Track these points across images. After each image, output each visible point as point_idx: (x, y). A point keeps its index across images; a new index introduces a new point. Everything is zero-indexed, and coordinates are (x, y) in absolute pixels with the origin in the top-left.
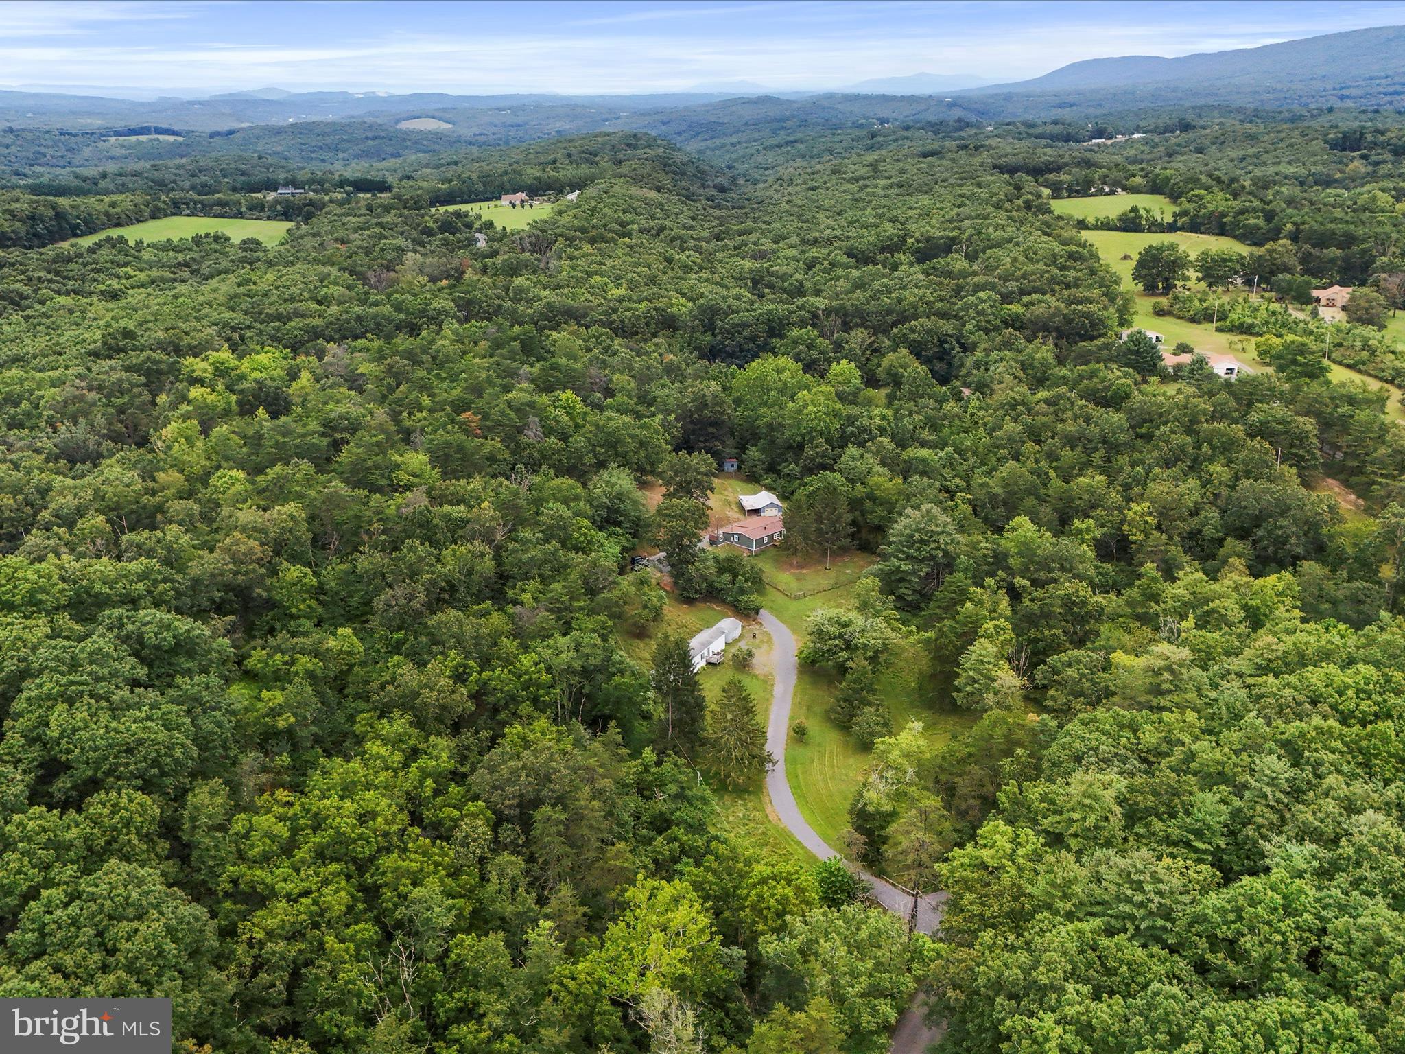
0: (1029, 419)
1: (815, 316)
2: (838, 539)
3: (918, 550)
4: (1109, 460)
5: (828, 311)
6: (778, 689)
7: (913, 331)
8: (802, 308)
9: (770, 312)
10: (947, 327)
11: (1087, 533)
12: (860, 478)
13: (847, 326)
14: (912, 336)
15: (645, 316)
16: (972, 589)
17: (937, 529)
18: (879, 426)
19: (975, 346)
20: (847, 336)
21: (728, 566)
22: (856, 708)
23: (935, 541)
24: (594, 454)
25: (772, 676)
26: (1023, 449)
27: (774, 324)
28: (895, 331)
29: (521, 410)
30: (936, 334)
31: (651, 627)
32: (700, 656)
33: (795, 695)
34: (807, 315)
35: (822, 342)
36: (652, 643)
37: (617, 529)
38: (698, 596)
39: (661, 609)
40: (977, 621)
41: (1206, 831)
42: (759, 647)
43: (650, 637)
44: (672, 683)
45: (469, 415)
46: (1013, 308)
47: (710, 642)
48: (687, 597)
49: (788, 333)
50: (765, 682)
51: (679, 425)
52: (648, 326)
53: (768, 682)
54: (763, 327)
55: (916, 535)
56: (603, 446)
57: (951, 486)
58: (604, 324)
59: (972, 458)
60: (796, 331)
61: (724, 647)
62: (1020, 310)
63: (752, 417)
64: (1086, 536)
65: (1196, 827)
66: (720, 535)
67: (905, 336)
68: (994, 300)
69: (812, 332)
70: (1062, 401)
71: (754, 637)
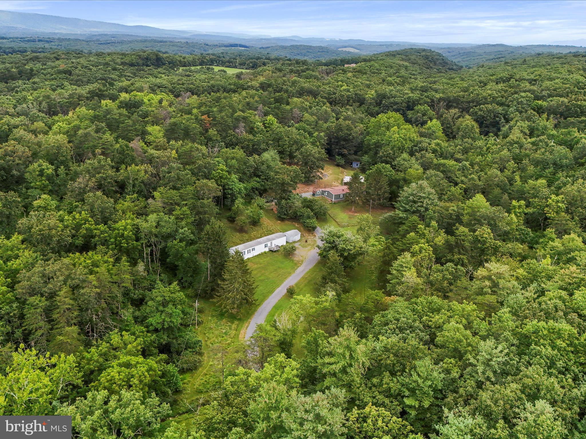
0: (518, 151)
1: (433, 101)
2: (378, 199)
3: (411, 206)
5: (440, 100)
6: (300, 269)
7: (480, 110)
8: (427, 97)
9: (410, 97)
10: (500, 109)
11: (519, 209)
12: (405, 170)
13: (449, 107)
14: (479, 113)
15: (348, 97)
16: (419, 226)
17: (424, 195)
18: (434, 149)
19: (512, 119)
20: (446, 111)
21: (308, 204)
22: (328, 283)
23: (421, 202)
24: (267, 144)
25: (302, 261)
26: (507, 165)
27: (410, 104)
28: (472, 110)
29: (237, 120)
30: (493, 112)
31: (248, 227)
32: (263, 245)
33: (307, 273)
34: (429, 100)
35: (431, 112)
36: (246, 236)
37: (258, 179)
38: (285, 217)
39: (259, 219)
40: (412, 243)
41: (417, 391)
42: (306, 247)
43: (246, 232)
44: (208, 250)
45: (205, 117)
46: (540, 102)
47: (274, 239)
48: (279, 217)
49: (416, 108)
50: (296, 264)
51: (326, 138)
52: (348, 101)
53: (297, 264)
54: (404, 105)
55: (411, 198)
56: (273, 140)
57: (459, 181)
58: (326, 98)
59: (476, 167)
60: (419, 107)
61: (285, 244)
62: (545, 104)
63: (370, 140)
64: (517, 210)
65: (411, 386)
66: (319, 191)
67: (476, 112)
68: (530, 97)
69: (427, 107)
70: (541, 144)
71: (306, 241)
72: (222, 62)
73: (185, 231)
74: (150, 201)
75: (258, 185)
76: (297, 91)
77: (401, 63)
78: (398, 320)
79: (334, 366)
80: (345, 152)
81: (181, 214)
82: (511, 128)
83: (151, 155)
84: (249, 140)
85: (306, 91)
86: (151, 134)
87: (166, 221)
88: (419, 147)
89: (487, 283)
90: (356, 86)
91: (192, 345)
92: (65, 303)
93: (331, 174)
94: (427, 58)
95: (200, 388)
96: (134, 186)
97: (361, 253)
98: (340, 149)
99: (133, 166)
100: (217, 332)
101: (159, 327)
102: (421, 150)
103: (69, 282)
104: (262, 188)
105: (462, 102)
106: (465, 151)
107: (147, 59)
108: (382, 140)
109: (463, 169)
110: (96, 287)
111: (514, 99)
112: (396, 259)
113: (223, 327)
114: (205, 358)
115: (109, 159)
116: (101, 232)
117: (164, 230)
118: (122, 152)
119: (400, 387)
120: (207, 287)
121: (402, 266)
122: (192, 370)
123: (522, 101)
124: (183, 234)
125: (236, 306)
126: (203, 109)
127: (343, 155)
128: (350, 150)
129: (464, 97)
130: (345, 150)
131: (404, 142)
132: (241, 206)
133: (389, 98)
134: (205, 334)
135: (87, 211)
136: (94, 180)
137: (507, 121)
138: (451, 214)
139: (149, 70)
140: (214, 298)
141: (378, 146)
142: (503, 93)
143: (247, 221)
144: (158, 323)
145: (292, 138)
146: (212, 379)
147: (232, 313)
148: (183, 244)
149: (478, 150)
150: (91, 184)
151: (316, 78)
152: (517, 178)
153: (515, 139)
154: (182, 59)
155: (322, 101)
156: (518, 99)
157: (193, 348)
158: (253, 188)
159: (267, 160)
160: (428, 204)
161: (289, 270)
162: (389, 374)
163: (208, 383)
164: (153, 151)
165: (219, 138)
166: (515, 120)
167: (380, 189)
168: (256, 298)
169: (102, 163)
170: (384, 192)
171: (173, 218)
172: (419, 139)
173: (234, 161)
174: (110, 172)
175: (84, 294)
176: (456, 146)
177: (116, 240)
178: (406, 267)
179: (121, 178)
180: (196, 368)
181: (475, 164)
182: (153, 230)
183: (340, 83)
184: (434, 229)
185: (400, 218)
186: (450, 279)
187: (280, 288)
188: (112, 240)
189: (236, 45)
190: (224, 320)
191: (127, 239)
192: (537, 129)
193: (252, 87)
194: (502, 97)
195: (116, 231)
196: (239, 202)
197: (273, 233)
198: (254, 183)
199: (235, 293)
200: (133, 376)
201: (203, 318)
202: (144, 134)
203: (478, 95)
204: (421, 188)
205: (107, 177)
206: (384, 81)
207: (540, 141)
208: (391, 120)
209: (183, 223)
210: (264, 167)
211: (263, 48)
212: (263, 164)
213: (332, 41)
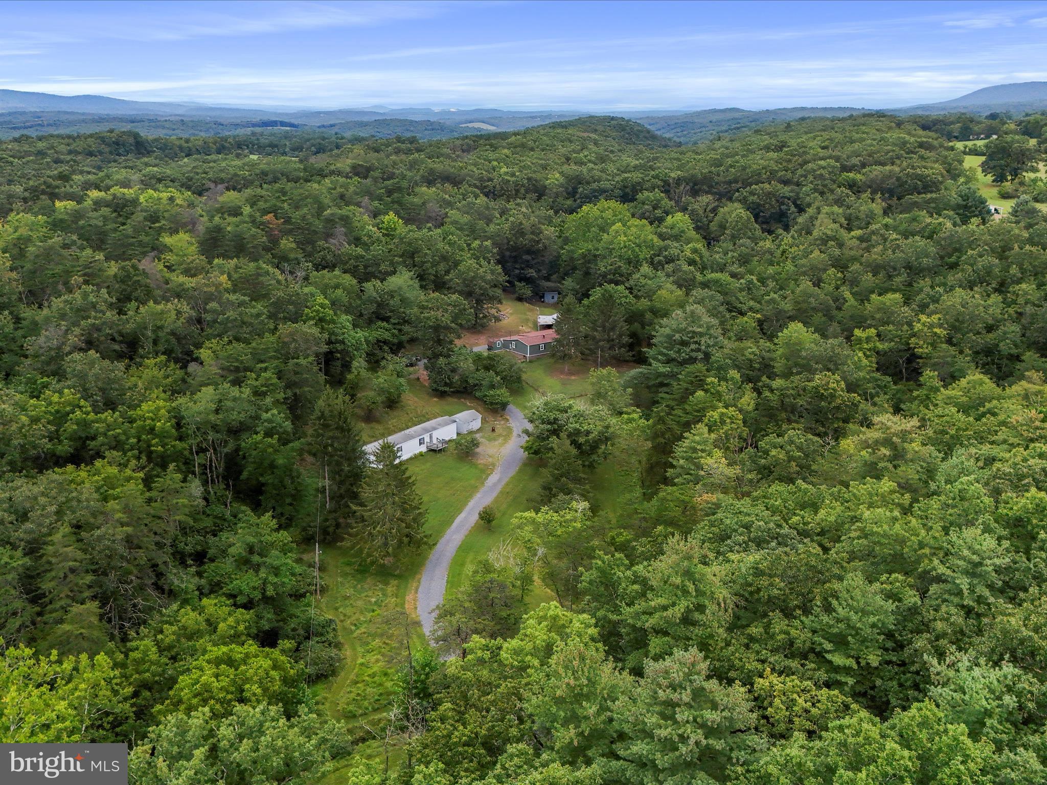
0: (837, 252)
1: (667, 183)
2: (611, 348)
3: (679, 351)
4: (910, 285)
5: (678, 181)
6: (493, 478)
7: (752, 193)
8: (656, 177)
9: (626, 179)
10: (786, 190)
11: (867, 343)
12: (650, 295)
13: (695, 193)
14: (751, 198)
15: (516, 184)
16: (709, 380)
17: (699, 330)
18: (690, 258)
19: (809, 205)
20: (693, 200)
21: (488, 364)
22: (555, 496)
23: (696, 343)
24: (392, 263)
25: (493, 465)
26: (824, 276)
27: (627, 190)
28: (737, 194)
29: (330, 221)
30: (774, 195)
31: (380, 411)
32: (417, 441)
33: (507, 484)
34: (660, 183)
35: (667, 203)
36: (379, 428)
37: (385, 324)
38: (447, 389)
39: (399, 396)
40: (704, 409)
41: (850, 638)
42: (495, 440)
43: (378, 421)
44: (325, 447)
45: (270, 216)
46: (851, 175)
47: (435, 429)
48: (436, 390)
49: (640, 196)
50: (483, 471)
51: (495, 251)
52: (517, 191)
53: (486, 471)
55: (677, 336)
56: (401, 256)
57: (745, 308)
58: (476, 187)
59: (771, 284)
60: (646, 193)
61: (455, 437)
62: (859, 177)
63: (572, 251)
64: (866, 346)
65: (835, 630)
66: (499, 341)
67: (745, 198)
68: (833, 167)
69: (658, 194)
70: (874, 237)
71: (493, 430)
72: (259, 147)
73: (276, 416)
74: (192, 367)
75: (387, 336)
76: (423, 177)
77: (586, 135)
78: (747, 527)
79: (670, 612)
80: (532, 273)
81: (262, 386)
82: (813, 219)
83: (181, 285)
84: (358, 258)
85: (439, 177)
86: (171, 251)
87: (235, 399)
88: (665, 257)
89: (885, 451)
90: (524, 167)
91: (320, 630)
92: (66, 558)
93: (511, 314)
94: (624, 130)
95: (351, 708)
96: (155, 342)
97: (605, 438)
98: (523, 269)
99: (151, 303)
100: (360, 603)
101: (257, 595)
102: (669, 260)
103: (69, 517)
104: (396, 341)
105: (717, 183)
106: (744, 260)
107: (117, 143)
108: (597, 250)
109: (749, 289)
110: (122, 525)
111: (809, 172)
112: (681, 438)
113: (370, 593)
114: (347, 652)
115: (104, 291)
116: (108, 426)
117: (234, 416)
118: (124, 278)
119: (810, 635)
120: (326, 520)
121: (695, 450)
122: (326, 677)
123: (821, 175)
124: (270, 421)
125: (390, 550)
126: (261, 204)
127: (528, 280)
128: (540, 271)
129: (718, 175)
130: (531, 271)
131: (637, 249)
132: (364, 373)
133: (588, 183)
134: (336, 609)
135: (74, 387)
136: (77, 331)
137: (801, 210)
138: (751, 360)
139: (125, 160)
140: (342, 539)
141: (591, 258)
142: (785, 164)
143: (379, 399)
144: (254, 588)
145: (437, 250)
146: (369, 690)
147: (383, 566)
148: (274, 440)
149: (768, 256)
150: (73, 339)
151: (448, 157)
152: (847, 295)
153: (829, 233)
154: (182, 142)
155: (472, 192)
156: (815, 171)
157: (322, 635)
158: (378, 341)
159: (400, 288)
160: (708, 346)
161: (473, 482)
162: (781, 615)
163: (365, 698)
164: (182, 279)
165: (300, 256)
166: (814, 206)
167: (613, 329)
168: (428, 533)
169: (92, 298)
170: (620, 336)
171: (247, 391)
172: (661, 243)
173: (339, 292)
174: (108, 314)
175: (100, 539)
176: (726, 254)
177: (139, 441)
178: (703, 451)
179: (129, 327)
180: (334, 673)
181: (768, 278)
182: (212, 418)
183: (495, 163)
184: (734, 384)
185: (660, 375)
186: (800, 457)
187: (462, 515)
188: (133, 441)
189: (273, 123)
190: (369, 580)
191: (163, 436)
192: (857, 218)
193: (339, 173)
194: (786, 171)
195: (139, 423)
196: (359, 364)
197: (428, 420)
198: (382, 331)
199: (388, 525)
200: (247, 680)
201: (327, 580)
202: (159, 250)
203: (744, 168)
204: (694, 318)
205: (104, 323)
206: (568, 159)
207: (873, 233)
208: (608, 214)
209: (268, 400)
210: (394, 302)
212: (393, 297)
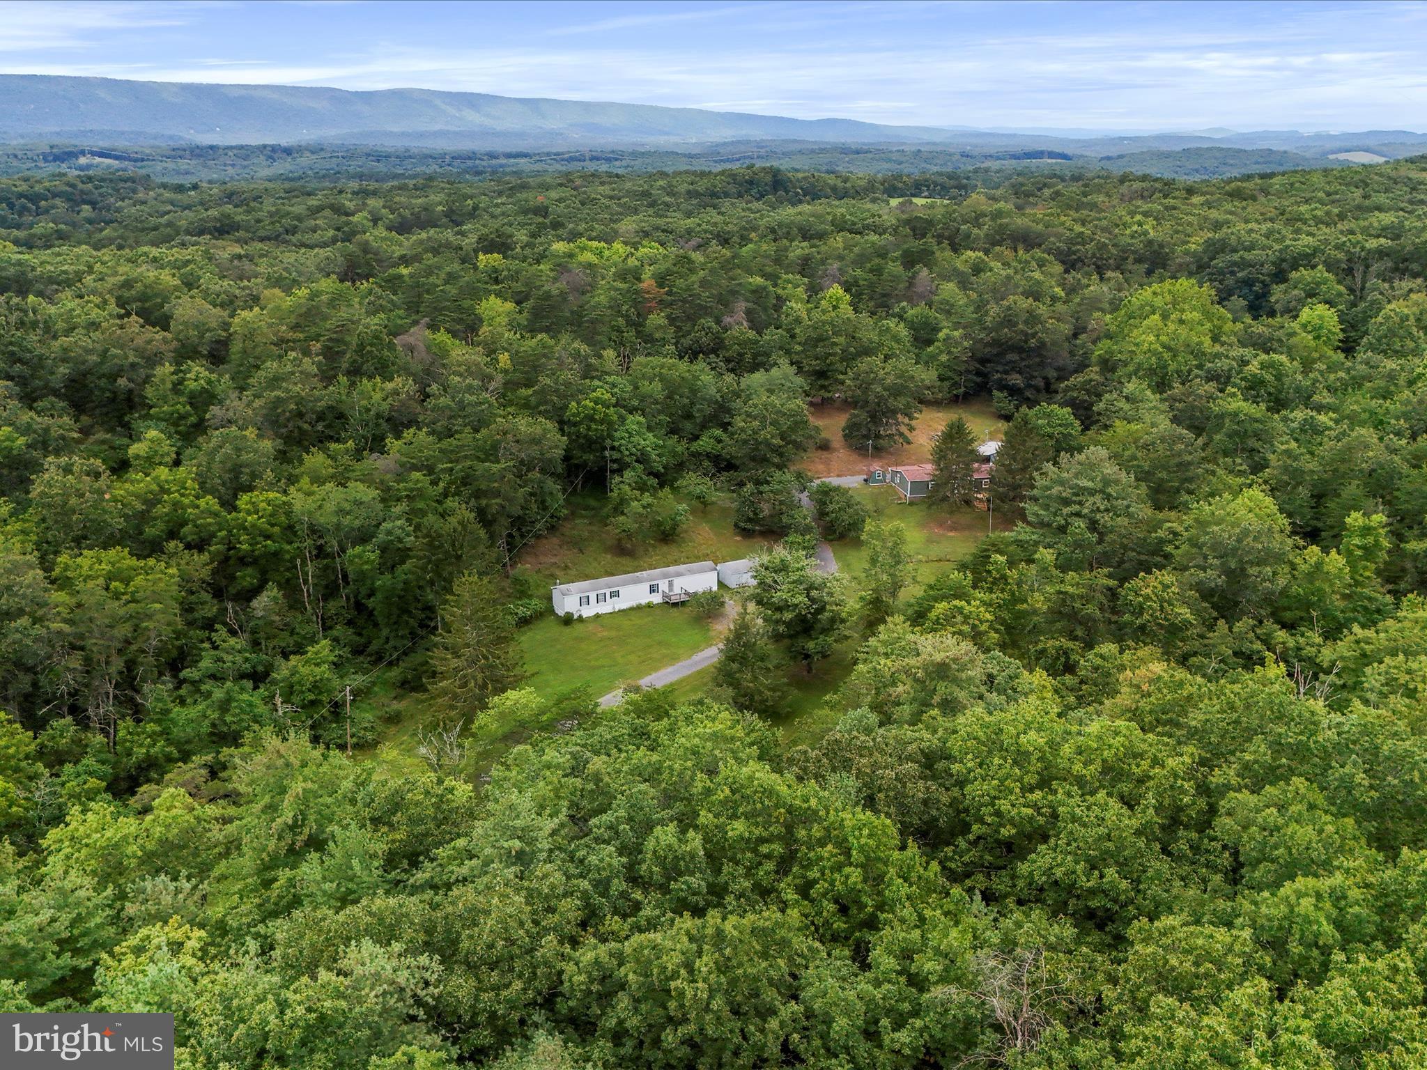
6: (711, 652)
17: (1090, 484)
18: (1254, 376)
27: (1284, 265)
31: (636, 543)
32: (646, 587)
34: (1342, 256)
37: (719, 432)
39: (674, 527)
45: (648, 285)
47: (679, 575)
48: (736, 526)
49: (1293, 275)
50: (709, 639)
54: (1268, 268)
64: (1356, 541)
66: (881, 471)
73: (397, 527)
75: (711, 447)
80: (1016, 380)
87: (355, 502)
98: (1006, 372)
116: (202, 512)
117: (347, 520)
118: (359, 348)
124: (388, 533)
127: (1012, 389)
128: (1033, 377)
130: (1016, 376)
143: (633, 527)
148: (374, 556)
189: (1039, 154)
211: (1108, 158)
213: (1318, 136)
